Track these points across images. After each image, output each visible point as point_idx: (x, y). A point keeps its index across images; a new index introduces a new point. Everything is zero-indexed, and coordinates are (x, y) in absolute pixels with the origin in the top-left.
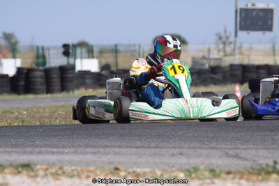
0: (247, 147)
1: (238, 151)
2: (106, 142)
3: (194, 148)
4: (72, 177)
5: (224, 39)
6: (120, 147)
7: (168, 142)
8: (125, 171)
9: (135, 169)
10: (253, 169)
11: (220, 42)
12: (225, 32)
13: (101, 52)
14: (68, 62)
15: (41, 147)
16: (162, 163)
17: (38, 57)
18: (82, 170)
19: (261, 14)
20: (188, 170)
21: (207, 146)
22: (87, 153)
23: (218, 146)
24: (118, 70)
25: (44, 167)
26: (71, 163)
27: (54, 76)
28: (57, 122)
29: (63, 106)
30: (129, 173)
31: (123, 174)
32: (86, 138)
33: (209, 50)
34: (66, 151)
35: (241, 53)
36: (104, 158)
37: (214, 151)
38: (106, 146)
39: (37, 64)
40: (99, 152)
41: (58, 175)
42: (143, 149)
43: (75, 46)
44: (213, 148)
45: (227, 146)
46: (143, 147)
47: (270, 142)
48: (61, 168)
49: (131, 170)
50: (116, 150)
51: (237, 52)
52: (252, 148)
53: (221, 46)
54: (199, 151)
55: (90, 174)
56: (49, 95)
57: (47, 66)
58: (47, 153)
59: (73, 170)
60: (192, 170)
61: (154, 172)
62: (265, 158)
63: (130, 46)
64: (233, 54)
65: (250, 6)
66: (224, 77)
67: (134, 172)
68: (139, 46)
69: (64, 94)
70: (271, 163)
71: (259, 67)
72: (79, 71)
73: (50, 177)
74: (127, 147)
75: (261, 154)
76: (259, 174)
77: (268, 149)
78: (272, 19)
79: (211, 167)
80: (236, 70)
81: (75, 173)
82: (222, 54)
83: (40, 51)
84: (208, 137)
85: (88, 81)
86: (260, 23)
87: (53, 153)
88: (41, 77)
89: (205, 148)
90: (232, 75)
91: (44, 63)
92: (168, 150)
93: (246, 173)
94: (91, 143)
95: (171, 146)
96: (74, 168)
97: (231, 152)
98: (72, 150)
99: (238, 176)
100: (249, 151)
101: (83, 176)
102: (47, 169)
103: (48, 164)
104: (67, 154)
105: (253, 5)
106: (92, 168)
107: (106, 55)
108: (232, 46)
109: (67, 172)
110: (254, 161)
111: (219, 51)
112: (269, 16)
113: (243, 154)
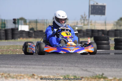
0: (91, 66)
1: (87, 68)
2: (29, 63)
3: (68, 66)
4: (13, 78)
5: (84, 18)
6: (35, 65)
7: (56, 63)
8: (37, 76)
9: (41, 75)
10: (93, 76)
11: (82, 19)
12: (85, 15)
13: (30, 22)
14: (15, 26)
15: (1, 64)
16: (54, 73)
17: (2, 24)
18: (18, 75)
19: (100, 7)
20: (65, 76)
21: (74, 66)
22: (20, 68)
23: (78, 66)
24: (37, 30)
25: (1, 73)
26: (13, 72)
27: (9, 32)
28: (9, 53)
29: (12, 46)
30: (39, 77)
31: (36, 77)
32: (21, 61)
33: (77, 23)
34: (12, 66)
35: (91, 25)
36: (28, 70)
37: (76, 68)
38: (29, 65)
39: (2, 27)
40: (26, 67)
41: (7, 77)
42: (45, 66)
43: (18, 20)
44: (76, 66)
45: (82, 66)
46: (46, 65)
47: (101, 64)
48: (9, 74)
49: (40, 76)
50: (34, 66)
51: (90, 24)
52: (93, 67)
53: (83, 21)
54: (70, 67)
55: (21, 77)
56: (6, 41)
57: (6, 28)
58: (3, 67)
59: (14, 75)
60: (66, 76)
61: (50, 77)
62: (99, 71)
63: (42, 20)
64: (88, 25)
65: (95, 4)
66: (84, 35)
67: (41, 76)
68: (47, 20)
69: (13, 41)
70: (101, 74)
71: (99, 31)
72: (20, 31)
73: (4, 78)
74: (39, 65)
75: (97, 70)
76: (95, 78)
77: (100, 67)
78: (105, 10)
79: (75, 75)
80: (89, 32)
81: (15, 76)
82: (83, 24)
83: (3, 21)
84: (74, 62)
85: (24, 35)
86: (100, 11)
87: (6, 67)
88: (3, 33)
89: (73, 67)
90: (87, 34)
91: (5, 27)
92: (56, 67)
93: (90, 78)
94: (23, 63)
95: (58, 65)
96: (14, 74)
97: (84, 69)
98: (14, 66)
99: (86, 79)
100: (92, 68)
101: (18, 78)
102: (3, 74)
103: (3, 72)
104: (12, 68)
105: (97, 3)
106: (22, 74)
107: (32, 24)
108: (87, 21)
109: (11, 76)
110: (94, 72)
111: (82, 23)
112: (104, 8)
113: (89, 69)
